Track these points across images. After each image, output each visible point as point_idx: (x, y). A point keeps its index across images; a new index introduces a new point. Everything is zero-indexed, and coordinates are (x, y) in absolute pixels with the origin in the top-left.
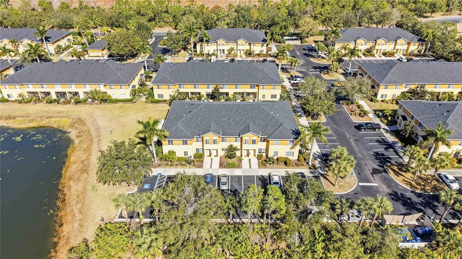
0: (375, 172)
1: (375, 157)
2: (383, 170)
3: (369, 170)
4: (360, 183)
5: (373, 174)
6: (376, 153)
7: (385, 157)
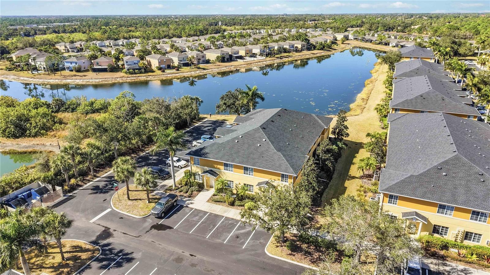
0: (106, 234)
1: (126, 252)
2: (99, 243)
3: (115, 230)
4: (111, 210)
5: (106, 229)
6: (130, 260)
7: (112, 265)
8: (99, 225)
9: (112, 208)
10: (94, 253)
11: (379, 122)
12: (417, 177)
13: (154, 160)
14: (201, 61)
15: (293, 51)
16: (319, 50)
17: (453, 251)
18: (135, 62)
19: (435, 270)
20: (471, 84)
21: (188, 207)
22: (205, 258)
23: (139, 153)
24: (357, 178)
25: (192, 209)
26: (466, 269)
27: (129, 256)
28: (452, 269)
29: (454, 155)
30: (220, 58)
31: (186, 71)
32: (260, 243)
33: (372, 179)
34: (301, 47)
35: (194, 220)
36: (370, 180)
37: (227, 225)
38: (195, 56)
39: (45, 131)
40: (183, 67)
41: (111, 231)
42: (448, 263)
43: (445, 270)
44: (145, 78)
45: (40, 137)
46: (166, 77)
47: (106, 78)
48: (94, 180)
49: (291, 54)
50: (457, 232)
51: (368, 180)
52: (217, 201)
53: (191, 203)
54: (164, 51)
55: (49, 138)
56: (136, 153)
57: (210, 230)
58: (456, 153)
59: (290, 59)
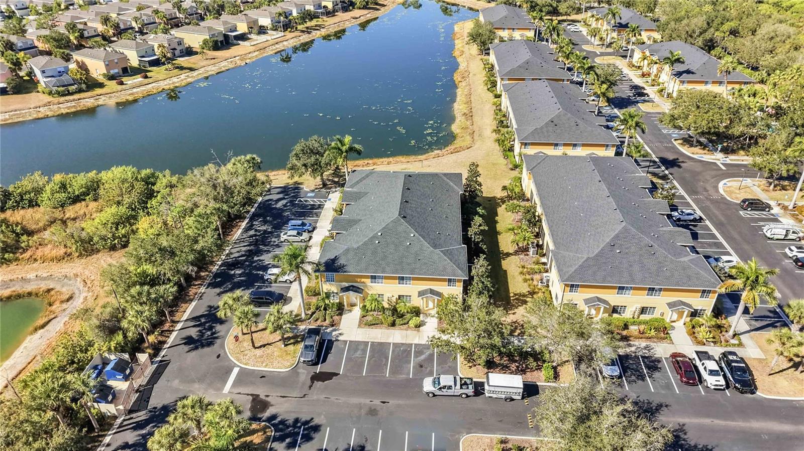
0: (259, 404)
1: (304, 420)
2: (261, 418)
3: (267, 396)
4: (238, 368)
5: (254, 397)
6: (317, 428)
7: (299, 439)
8: (240, 393)
9: (238, 366)
10: (265, 433)
11: (502, 158)
12: (593, 258)
13: (240, 275)
14: (177, 53)
15: (322, 14)
16: (360, 8)
17: (633, 329)
18: (59, 70)
19: (623, 354)
20: (599, 92)
21: (338, 340)
22: (401, 402)
23: (208, 267)
24: (512, 254)
25: (345, 342)
26: (647, 345)
27: (311, 424)
28: (636, 349)
29: (622, 226)
30: (211, 44)
31: (161, 79)
32: (449, 367)
33: (528, 253)
34: (332, 6)
35: (357, 357)
36: (528, 255)
37: (400, 354)
38: (166, 45)
39: (11, 255)
40: (150, 69)
41: (262, 397)
42: (631, 342)
43: (631, 351)
44: (92, 100)
45: (5, 265)
46: (132, 94)
47: (16, 111)
48: (176, 329)
49: (319, 21)
50: (634, 309)
51: (525, 255)
52: (371, 325)
53: (340, 334)
54: (93, 32)
55: (25, 265)
56: (204, 268)
57: (384, 365)
58: (624, 224)
59: (323, 32)
